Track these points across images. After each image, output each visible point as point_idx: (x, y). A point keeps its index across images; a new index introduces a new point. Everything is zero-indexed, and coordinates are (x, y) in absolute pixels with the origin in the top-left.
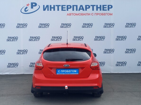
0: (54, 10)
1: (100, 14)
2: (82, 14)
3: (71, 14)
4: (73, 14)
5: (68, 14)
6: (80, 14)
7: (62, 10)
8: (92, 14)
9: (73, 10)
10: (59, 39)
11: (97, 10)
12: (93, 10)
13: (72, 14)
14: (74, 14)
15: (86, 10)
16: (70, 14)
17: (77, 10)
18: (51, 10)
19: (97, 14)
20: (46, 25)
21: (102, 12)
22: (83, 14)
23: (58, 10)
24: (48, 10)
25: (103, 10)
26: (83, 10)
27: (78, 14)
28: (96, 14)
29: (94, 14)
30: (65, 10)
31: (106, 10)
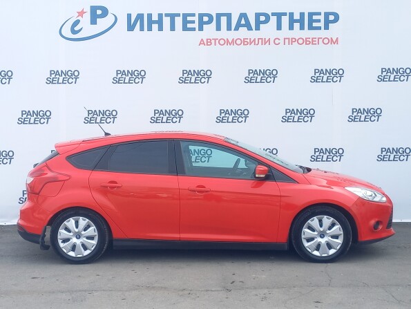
0: (161, 29)
1: (301, 41)
2: (244, 42)
3: (213, 41)
4: (217, 41)
5: (202, 42)
6: (239, 42)
7: (185, 28)
8: (277, 41)
9: (218, 28)
10: (175, 117)
11: (291, 28)
12: (279, 27)
13: (215, 40)
14: (222, 42)
15: (258, 28)
16: (207, 42)
17: (229, 28)
18: (150, 29)
19: (292, 42)
20: (136, 76)
21: (307, 33)
22: (248, 41)
23: (173, 28)
24: (142, 29)
25: (311, 28)
26: (250, 28)
27: (233, 42)
28: (287, 41)
29: (282, 41)
30: (194, 29)
31: (319, 28)
